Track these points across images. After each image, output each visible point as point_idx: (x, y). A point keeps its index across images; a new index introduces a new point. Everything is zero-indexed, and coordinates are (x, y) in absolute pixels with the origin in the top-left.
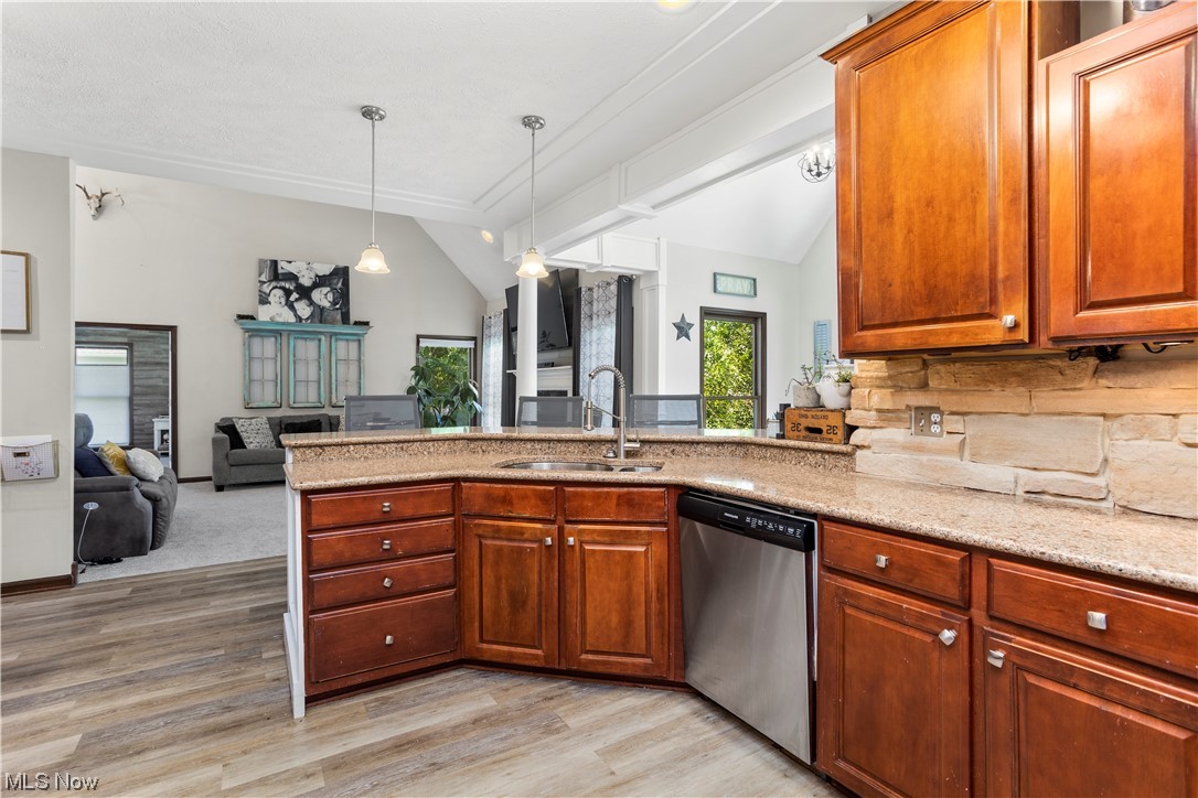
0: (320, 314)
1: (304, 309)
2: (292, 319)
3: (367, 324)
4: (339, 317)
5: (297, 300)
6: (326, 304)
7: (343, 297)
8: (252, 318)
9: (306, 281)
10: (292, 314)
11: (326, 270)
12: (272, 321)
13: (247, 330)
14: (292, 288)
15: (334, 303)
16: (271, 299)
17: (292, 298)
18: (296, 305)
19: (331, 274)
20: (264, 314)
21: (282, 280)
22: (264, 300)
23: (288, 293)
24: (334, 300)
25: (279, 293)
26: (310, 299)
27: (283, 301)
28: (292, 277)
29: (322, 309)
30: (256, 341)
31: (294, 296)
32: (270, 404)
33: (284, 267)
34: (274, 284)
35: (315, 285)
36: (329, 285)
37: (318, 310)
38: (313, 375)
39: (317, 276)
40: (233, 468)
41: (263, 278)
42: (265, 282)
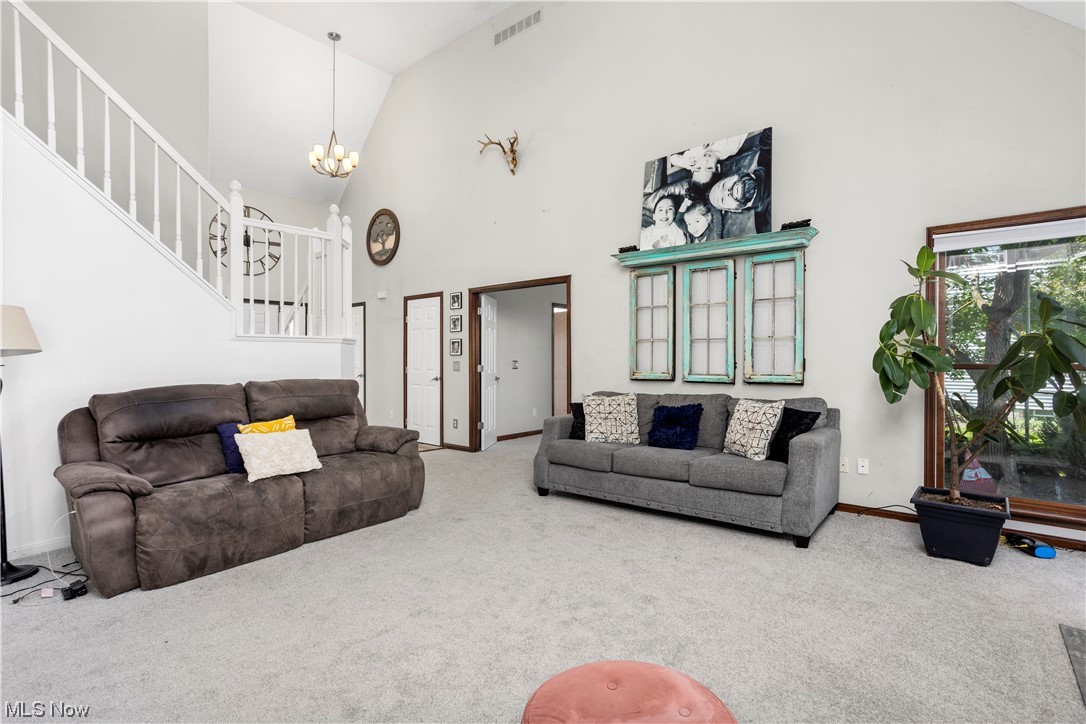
0: (722, 224)
1: (698, 221)
2: (681, 240)
3: (806, 224)
4: (751, 223)
5: (689, 209)
6: (730, 204)
8: (634, 249)
9: (702, 177)
10: (681, 232)
12: (657, 251)
13: (634, 268)
14: (683, 192)
15: (745, 200)
16: (656, 217)
17: (682, 209)
18: (687, 218)
19: (741, 151)
20: (647, 240)
21: (671, 184)
22: (648, 222)
23: (677, 200)
24: (744, 195)
25: (667, 204)
26: (706, 202)
27: (671, 215)
28: (685, 175)
29: (724, 215)
30: (645, 282)
31: (687, 202)
32: (663, 377)
33: (676, 163)
34: (661, 193)
35: (717, 178)
36: (737, 171)
37: (718, 218)
39: (719, 162)
41: (649, 190)
42: (650, 194)
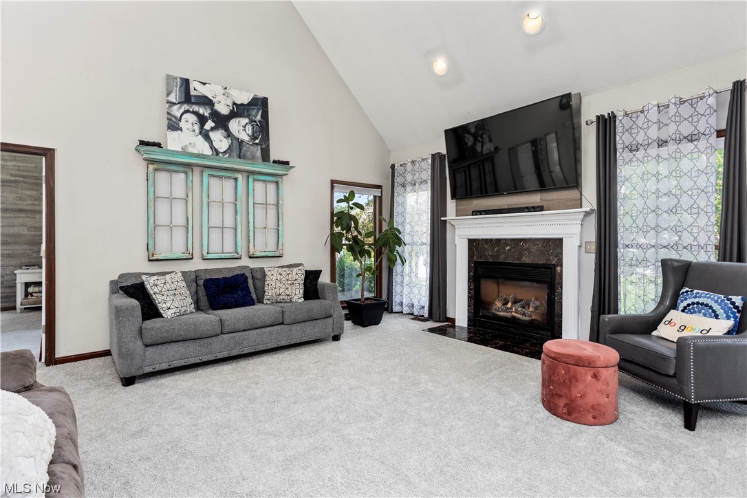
0: (238, 148)
1: (220, 141)
2: (208, 152)
3: (287, 163)
4: (259, 153)
5: (212, 129)
6: (244, 137)
7: (262, 130)
8: (159, 145)
9: (223, 109)
10: (207, 145)
11: (244, 98)
13: (151, 161)
14: (207, 114)
15: (254, 137)
16: (182, 124)
17: (207, 127)
18: (211, 135)
19: (250, 104)
20: (174, 142)
21: (194, 103)
22: (174, 125)
23: (202, 120)
24: (253, 133)
25: (192, 118)
26: (227, 129)
27: (197, 128)
28: (206, 101)
29: (241, 143)
30: (162, 177)
31: (210, 124)
32: (180, 255)
33: (197, 89)
34: (185, 107)
35: (233, 114)
36: (248, 116)
37: (236, 144)
38: (229, 222)
39: (234, 104)
40: (150, 349)
41: (172, 98)
42: (174, 104)
